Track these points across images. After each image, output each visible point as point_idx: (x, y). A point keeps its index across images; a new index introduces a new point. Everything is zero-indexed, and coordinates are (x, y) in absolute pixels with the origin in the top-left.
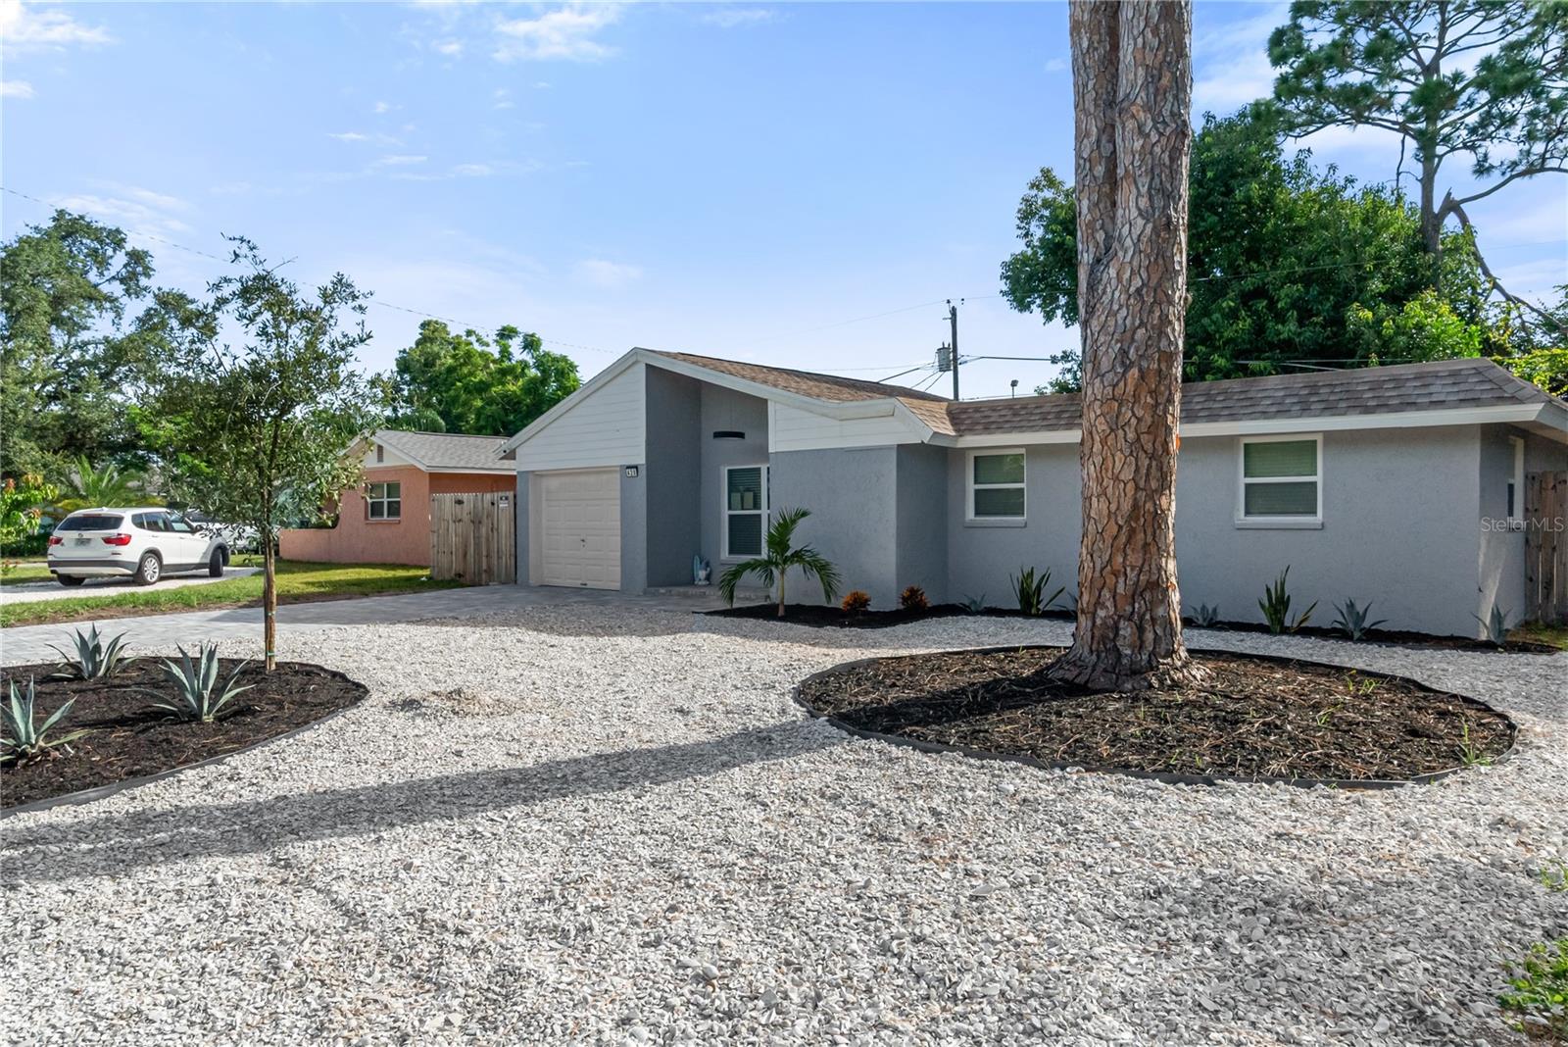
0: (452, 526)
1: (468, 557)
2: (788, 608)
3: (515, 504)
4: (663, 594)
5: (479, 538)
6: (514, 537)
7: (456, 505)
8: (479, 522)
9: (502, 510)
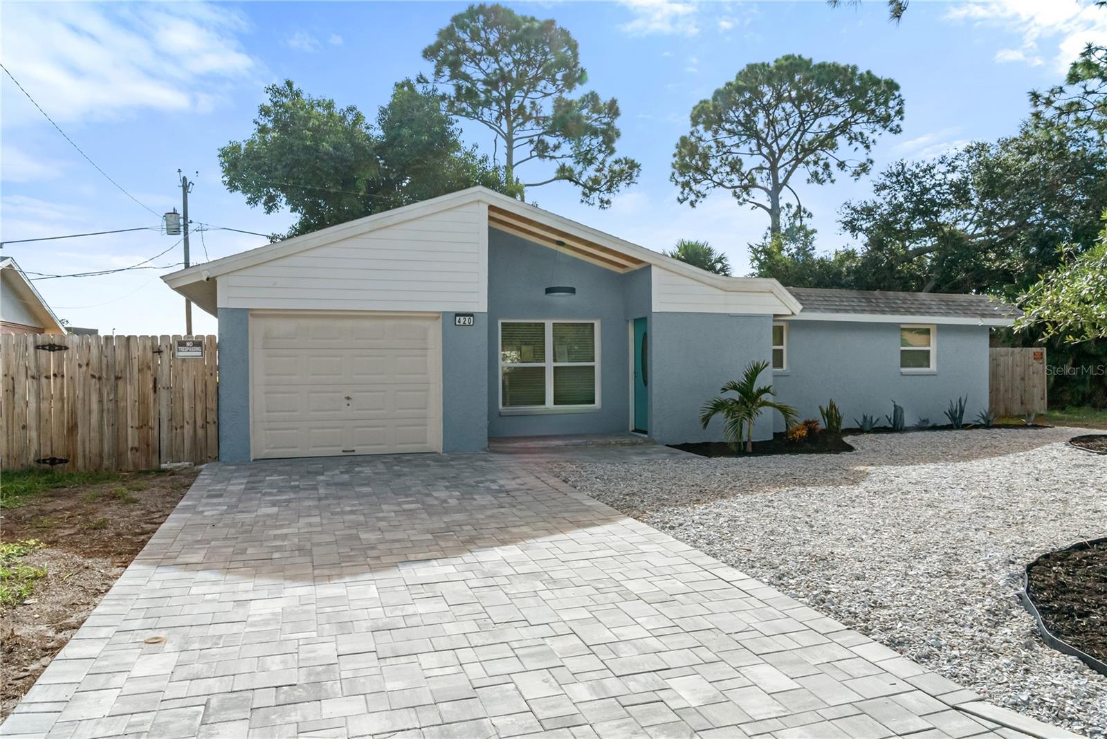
1: (81, 431)
3: (218, 352)
5: (115, 400)
6: (215, 398)
7: (43, 353)
8: (117, 378)
9: (184, 360)
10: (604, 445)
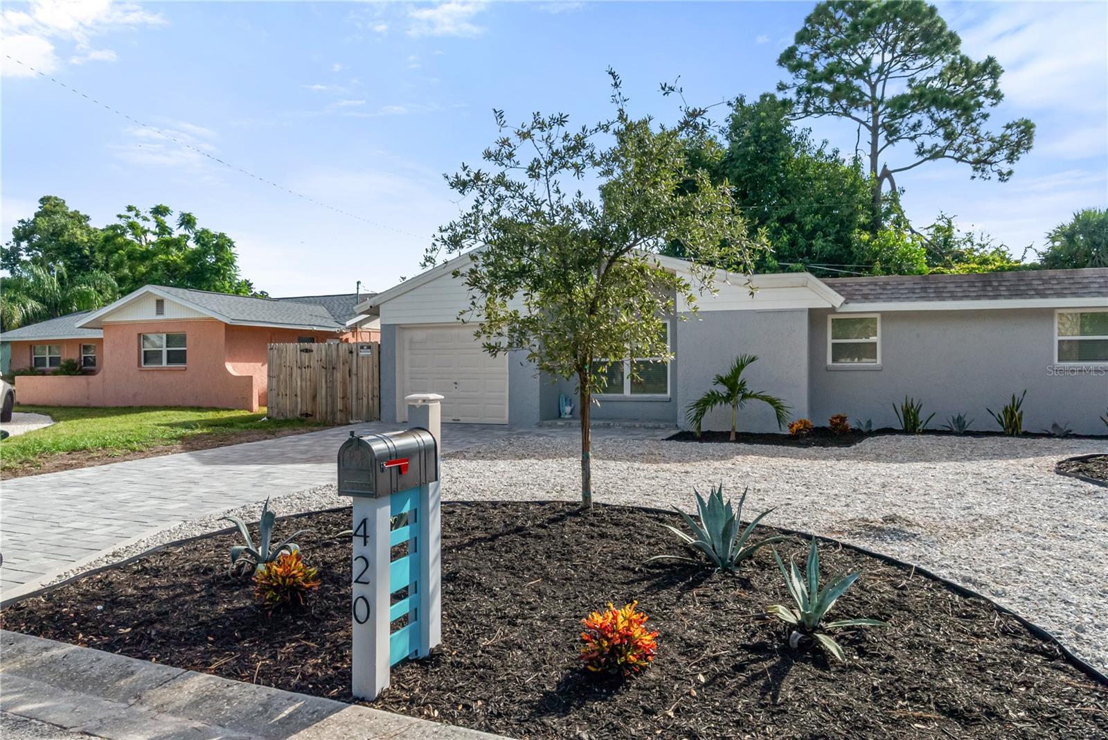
0: (296, 372)
1: (318, 399)
2: (737, 434)
3: (379, 352)
4: (562, 426)
5: (333, 382)
6: (378, 381)
7: (303, 353)
8: (333, 368)
9: (363, 357)
10: (629, 427)
